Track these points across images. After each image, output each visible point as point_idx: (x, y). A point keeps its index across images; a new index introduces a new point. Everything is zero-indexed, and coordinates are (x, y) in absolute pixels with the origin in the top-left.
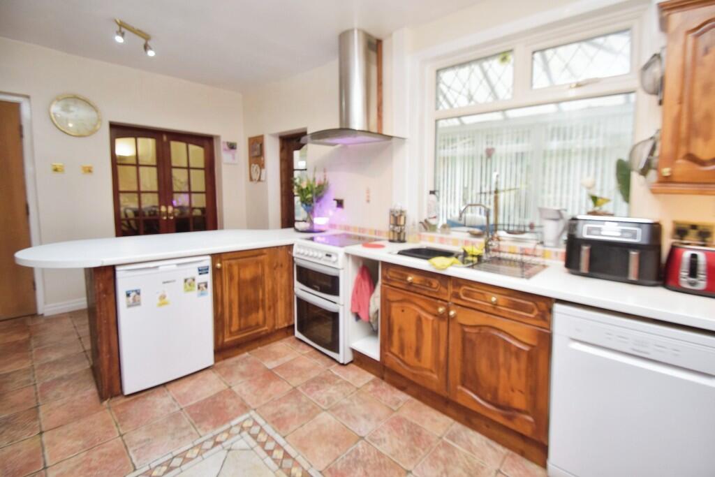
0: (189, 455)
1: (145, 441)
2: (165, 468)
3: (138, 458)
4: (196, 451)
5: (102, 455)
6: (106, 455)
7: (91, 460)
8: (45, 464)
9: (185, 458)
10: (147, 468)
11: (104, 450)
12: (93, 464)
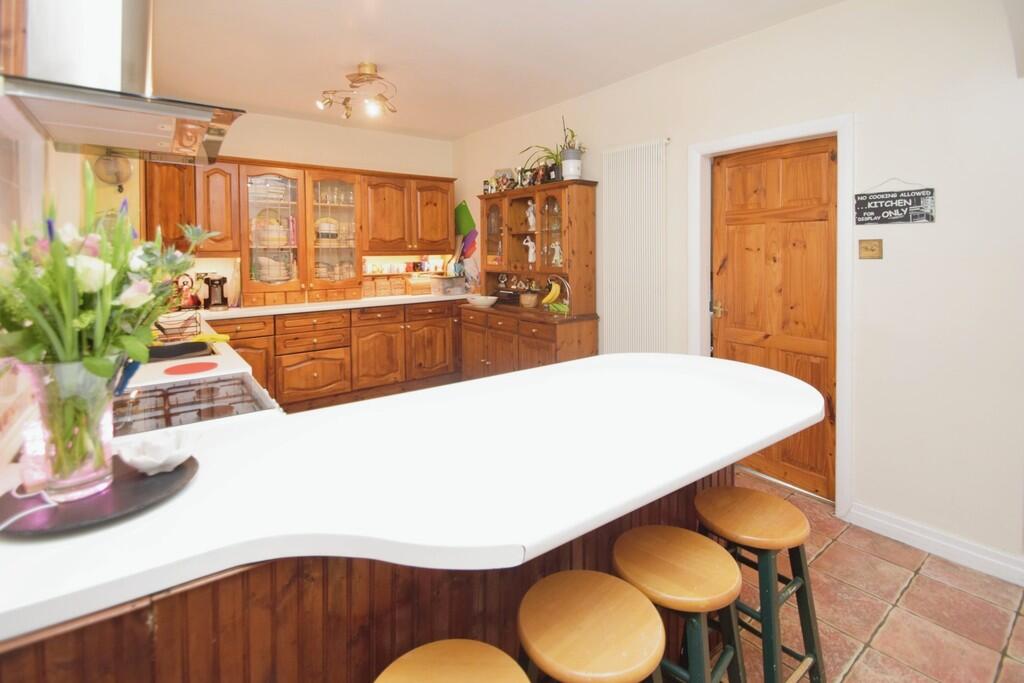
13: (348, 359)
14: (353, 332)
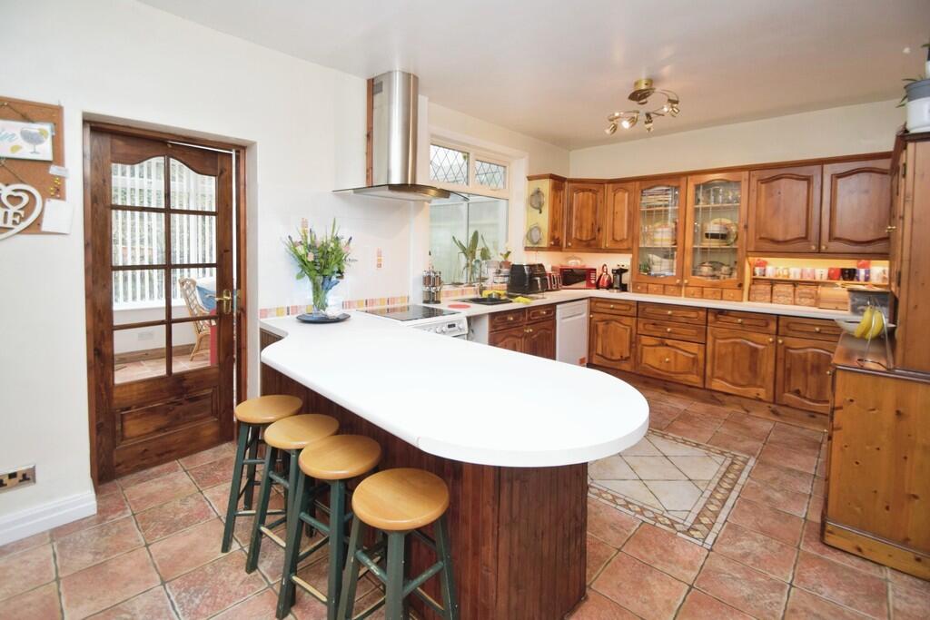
0: (610, 497)
1: (614, 529)
2: (630, 506)
3: (634, 525)
4: (604, 495)
5: (648, 551)
6: (646, 548)
7: (657, 556)
8: (689, 591)
9: (614, 499)
10: (637, 516)
11: (642, 553)
12: (659, 551)
13: (701, 356)
14: (709, 331)
